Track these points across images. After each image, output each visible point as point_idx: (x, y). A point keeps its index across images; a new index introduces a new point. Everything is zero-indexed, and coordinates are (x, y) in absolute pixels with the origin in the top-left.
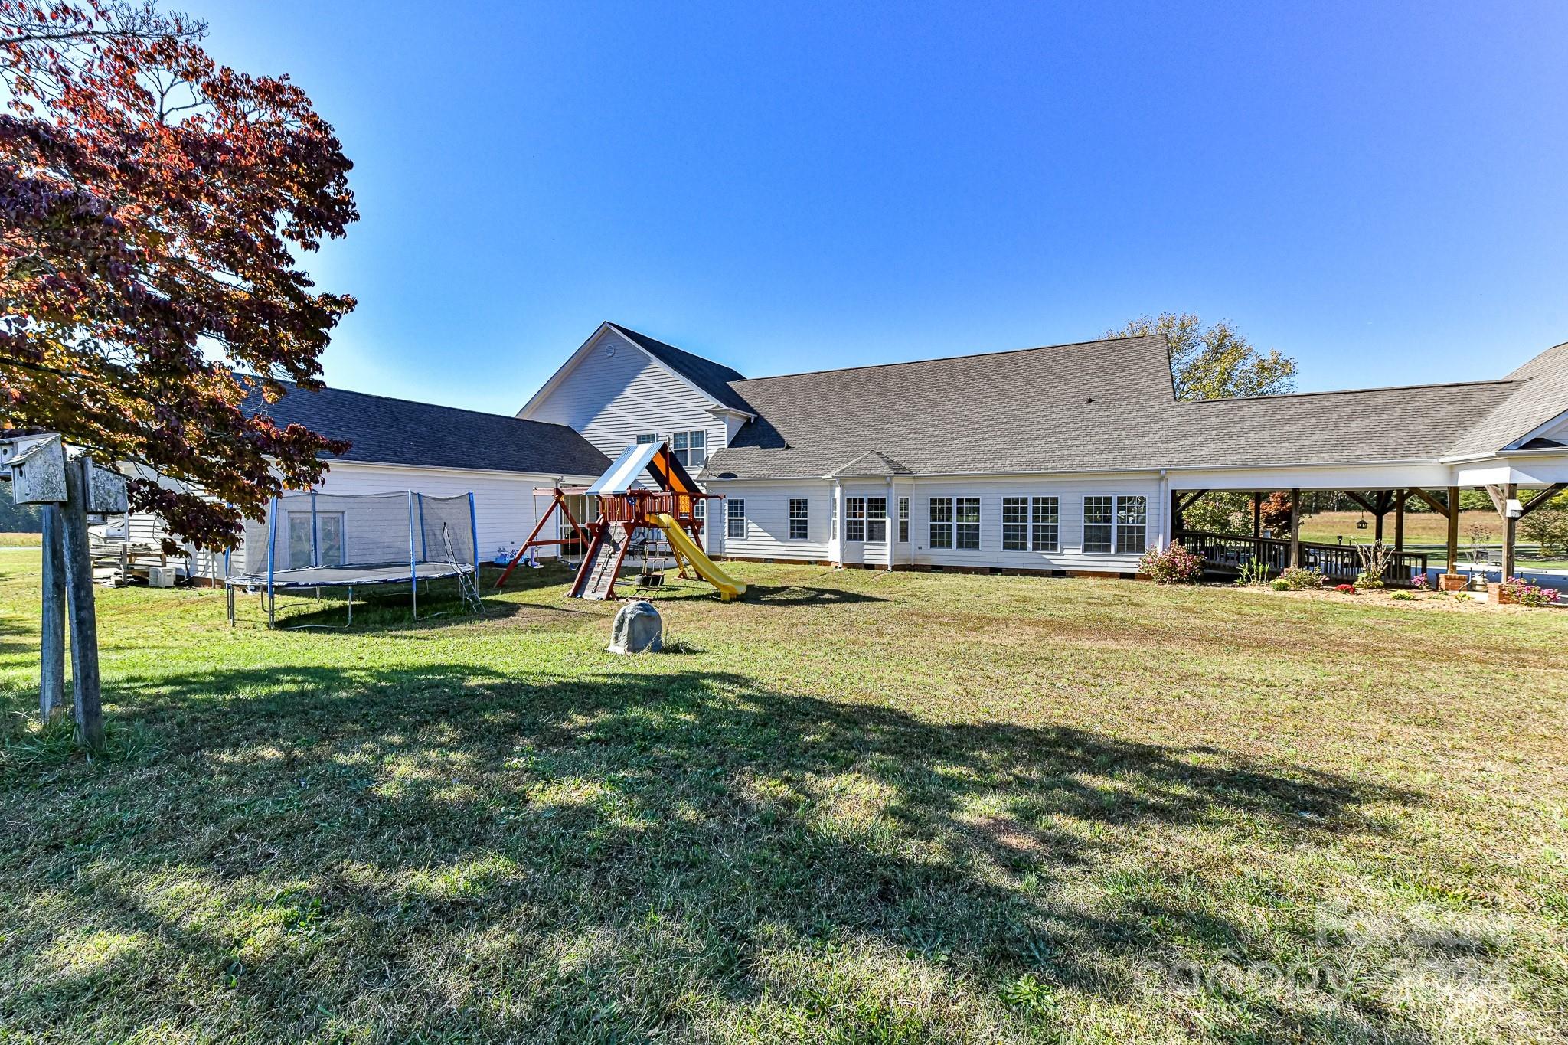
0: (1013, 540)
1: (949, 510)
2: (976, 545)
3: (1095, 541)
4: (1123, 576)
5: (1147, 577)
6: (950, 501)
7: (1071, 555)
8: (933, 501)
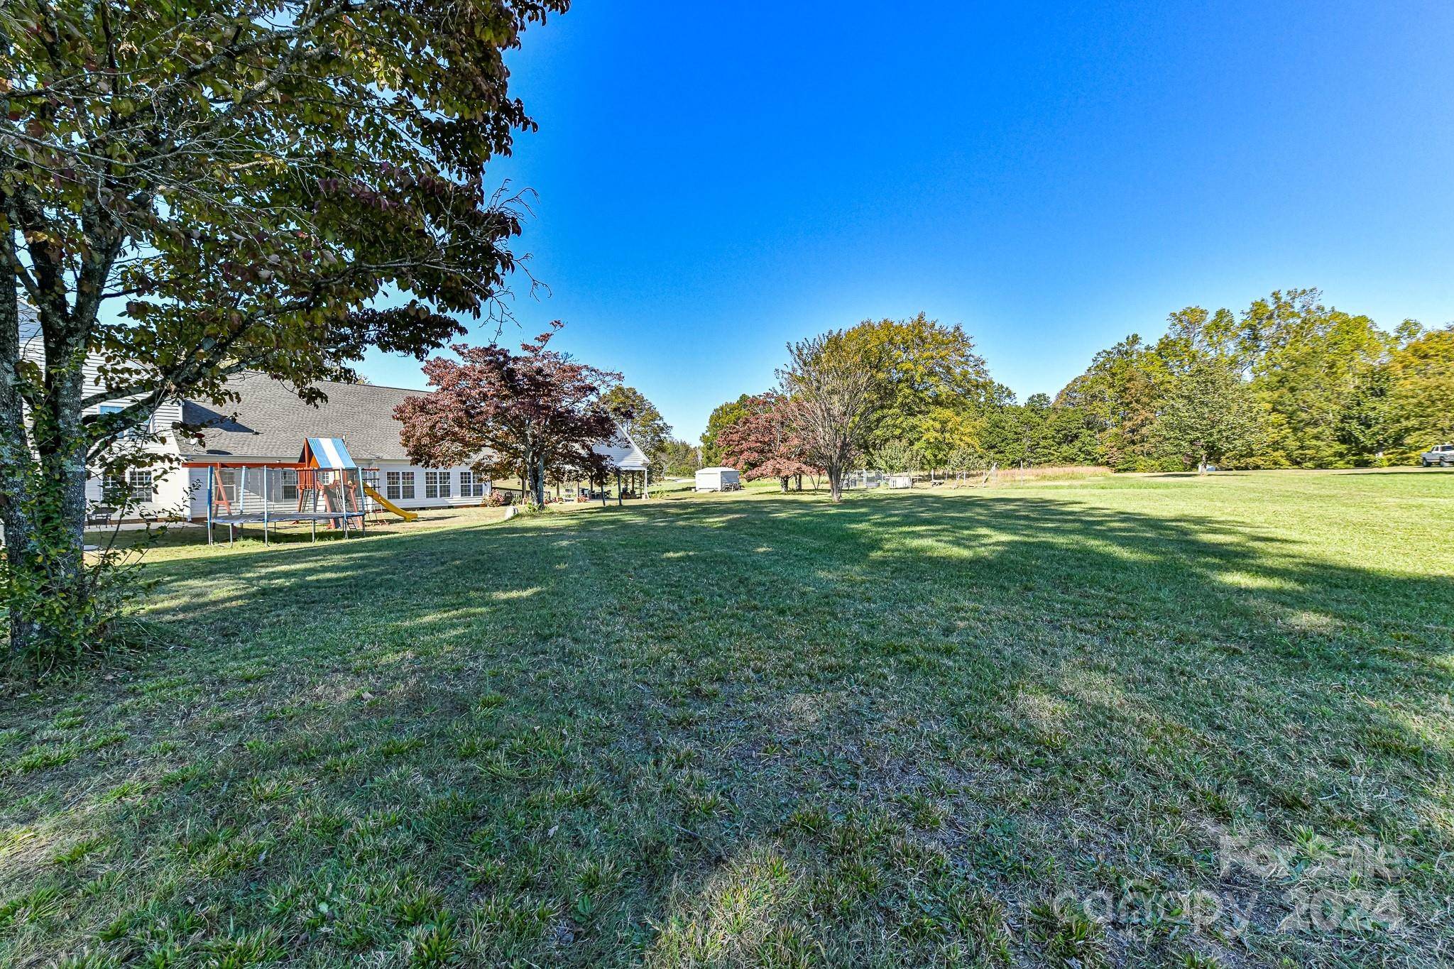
0: (431, 493)
1: (398, 478)
2: (413, 497)
3: (465, 492)
4: (476, 506)
5: (485, 505)
6: (398, 473)
7: (456, 499)
8: (389, 474)
